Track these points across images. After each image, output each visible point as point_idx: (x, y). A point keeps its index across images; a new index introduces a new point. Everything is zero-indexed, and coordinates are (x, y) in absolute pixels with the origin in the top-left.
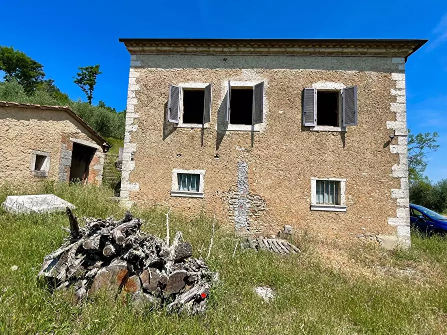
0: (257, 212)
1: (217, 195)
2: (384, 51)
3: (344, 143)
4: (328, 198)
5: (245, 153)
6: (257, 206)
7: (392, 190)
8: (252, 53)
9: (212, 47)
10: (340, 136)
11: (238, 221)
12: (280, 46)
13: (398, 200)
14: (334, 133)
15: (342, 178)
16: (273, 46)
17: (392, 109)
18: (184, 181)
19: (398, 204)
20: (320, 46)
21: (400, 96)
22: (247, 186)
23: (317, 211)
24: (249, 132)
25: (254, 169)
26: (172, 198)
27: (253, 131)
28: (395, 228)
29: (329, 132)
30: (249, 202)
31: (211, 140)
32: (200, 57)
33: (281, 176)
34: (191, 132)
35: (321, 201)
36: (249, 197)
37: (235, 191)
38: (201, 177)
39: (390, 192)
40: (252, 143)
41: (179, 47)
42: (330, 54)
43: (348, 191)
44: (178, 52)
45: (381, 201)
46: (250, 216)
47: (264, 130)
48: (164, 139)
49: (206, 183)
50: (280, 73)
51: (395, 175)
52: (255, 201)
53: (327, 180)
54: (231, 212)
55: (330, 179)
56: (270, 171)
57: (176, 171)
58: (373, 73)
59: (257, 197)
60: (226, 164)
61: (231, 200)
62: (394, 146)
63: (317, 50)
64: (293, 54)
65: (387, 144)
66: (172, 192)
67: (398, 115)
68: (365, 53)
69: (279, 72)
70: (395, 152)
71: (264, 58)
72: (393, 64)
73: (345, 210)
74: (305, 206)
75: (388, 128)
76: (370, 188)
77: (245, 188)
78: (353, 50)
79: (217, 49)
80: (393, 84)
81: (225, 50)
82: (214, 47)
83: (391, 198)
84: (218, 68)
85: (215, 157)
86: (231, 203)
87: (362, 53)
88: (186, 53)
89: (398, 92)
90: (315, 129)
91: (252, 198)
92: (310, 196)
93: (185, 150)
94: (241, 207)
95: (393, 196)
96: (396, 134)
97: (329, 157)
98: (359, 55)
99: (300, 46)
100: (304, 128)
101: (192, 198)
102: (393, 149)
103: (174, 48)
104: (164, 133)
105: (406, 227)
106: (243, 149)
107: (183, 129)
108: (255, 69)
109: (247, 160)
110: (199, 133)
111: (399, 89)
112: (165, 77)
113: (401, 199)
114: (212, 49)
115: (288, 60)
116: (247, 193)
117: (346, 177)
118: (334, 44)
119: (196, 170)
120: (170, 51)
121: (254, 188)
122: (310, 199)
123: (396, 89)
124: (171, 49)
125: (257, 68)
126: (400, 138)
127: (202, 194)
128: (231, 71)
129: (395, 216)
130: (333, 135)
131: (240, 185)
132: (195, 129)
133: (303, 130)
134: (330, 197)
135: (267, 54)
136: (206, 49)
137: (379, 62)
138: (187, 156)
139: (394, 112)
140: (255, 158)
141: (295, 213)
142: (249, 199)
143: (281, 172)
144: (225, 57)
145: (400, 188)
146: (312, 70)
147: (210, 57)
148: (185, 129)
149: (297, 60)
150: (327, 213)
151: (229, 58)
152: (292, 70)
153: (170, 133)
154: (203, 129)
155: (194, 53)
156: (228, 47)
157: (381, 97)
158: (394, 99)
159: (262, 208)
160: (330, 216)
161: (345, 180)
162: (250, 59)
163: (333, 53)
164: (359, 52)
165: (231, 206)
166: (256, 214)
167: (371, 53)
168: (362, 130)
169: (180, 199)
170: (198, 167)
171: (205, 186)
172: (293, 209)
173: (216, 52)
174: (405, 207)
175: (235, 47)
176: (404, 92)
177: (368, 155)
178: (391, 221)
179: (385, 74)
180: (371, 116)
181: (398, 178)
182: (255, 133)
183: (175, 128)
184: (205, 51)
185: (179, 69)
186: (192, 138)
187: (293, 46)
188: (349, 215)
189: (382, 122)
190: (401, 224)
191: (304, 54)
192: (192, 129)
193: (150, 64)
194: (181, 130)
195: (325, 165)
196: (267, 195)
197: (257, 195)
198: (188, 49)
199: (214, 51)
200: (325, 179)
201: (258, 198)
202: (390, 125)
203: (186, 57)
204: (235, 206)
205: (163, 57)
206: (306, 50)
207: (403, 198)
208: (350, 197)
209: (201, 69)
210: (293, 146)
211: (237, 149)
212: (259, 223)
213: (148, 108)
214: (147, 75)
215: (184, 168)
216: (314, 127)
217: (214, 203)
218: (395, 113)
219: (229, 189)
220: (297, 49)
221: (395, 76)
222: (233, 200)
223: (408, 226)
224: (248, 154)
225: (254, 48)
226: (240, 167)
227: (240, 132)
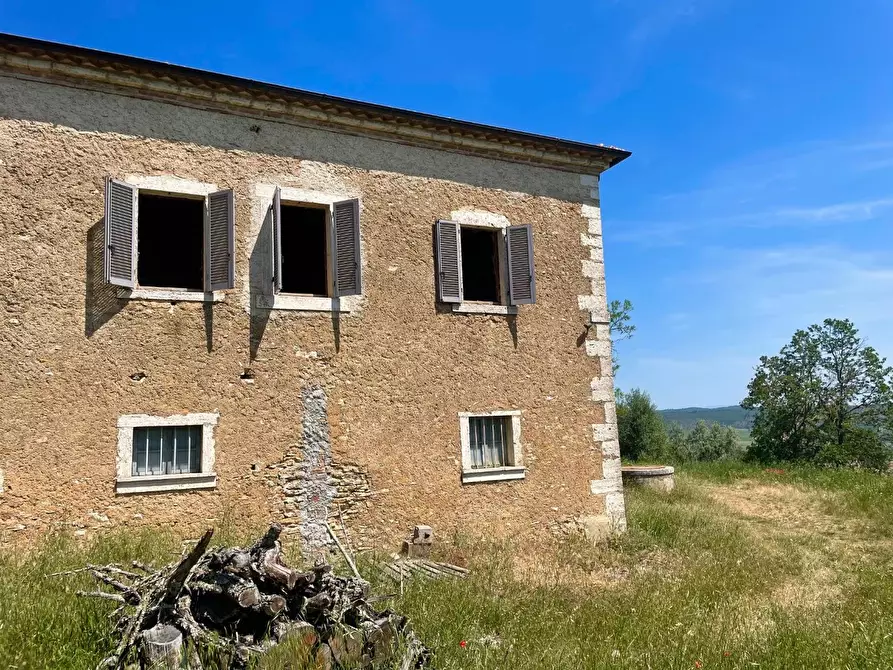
0: (350, 506)
1: (252, 477)
2: (569, 160)
3: (515, 338)
4: (490, 454)
5: (319, 364)
6: (352, 491)
7: (594, 426)
8: (322, 123)
9: (223, 92)
10: (505, 323)
11: (307, 534)
12: (385, 121)
13: (604, 445)
14: (495, 318)
15: (515, 409)
16: (370, 118)
17: (586, 272)
18: (154, 449)
19: (604, 453)
20: (463, 134)
21: (595, 248)
22: (326, 445)
23: (473, 483)
24: (326, 315)
25: (341, 401)
26: (119, 499)
27: (336, 312)
28: (602, 499)
29: (487, 314)
30: (333, 484)
31: (232, 332)
32: (187, 110)
33: (399, 414)
34: (171, 311)
35: (479, 463)
36: (333, 471)
37: (296, 461)
38: (207, 433)
39: (591, 430)
40: (337, 342)
41: (128, 76)
42: (480, 152)
43: (526, 437)
44: (119, 87)
45: (579, 450)
46: (338, 517)
47: (360, 308)
48: (90, 330)
49: (221, 447)
50: (387, 180)
51: (597, 397)
52: (346, 481)
53: (488, 415)
54: (290, 514)
55: (494, 414)
56: (376, 405)
57: (128, 423)
58: (552, 200)
59: (351, 468)
60: (271, 394)
61: (288, 485)
62: (592, 342)
63: (458, 141)
64: (409, 142)
65: (581, 341)
66: (118, 484)
67: (593, 283)
68: (539, 160)
69: (384, 176)
70: (593, 354)
71: (351, 141)
72: (582, 187)
73: (522, 476)
74: (452, 477)
75: (581, 308)
76: (560, 426)
77: (321, 451)
78: (520, 151)
79: (234, 101)
80: (584, 222)
81: (257, 105)
82: (228, 94)
83: (594, 443)
84: (238, 147)
85: (243, 377)
86: (289, 492)
87: (534, 159)
88: (144, 94)
89: (592, 241)
90: (463, 308)
91: (340, 472)
92: (459, 454)
93: (156, 362)
94: (315, 498)
95: (596, 439)
96: (594, 320)
97: (489, 368)
98: (529, 161)
99: (425, 127)
100: (443, 307)
101: (181, 492)
102: (592, 348)
103: (111, 76)
104: (88, 315)
105: (617, 494)
106: (314, 354)
107: (145, 303)
108: (331, 165)
109: (323, 382)
110: (194, 314)
111: (594, 236)
112: (80, 152)
113: (608, 443)
114: (221, 98)
115: (400, 151)
116: (328, 460)
117: (520, 407)
118: (488, 134)
119: (189, 415)
120: (92, 82)
121: (344, 448)
122: (460, 461)
123: (588, 234)
124: (100, 76)
125: (334, 161)
126: (600, 328)
127: (210, 479)
128: (274, 162)
129: (600, 477)
130: (494, 321)
131: (310, 443)
132: (183, 305)
133: (439, 311)
134: (495, 450)
135: (355, 133)
136: (207, 95)
137: (561, 179)
138: (161, 375)
139: (588, 278)
140: (341, 375)
141: (433, 495)
142: (334, 476)
143: (400, 405)
144: (257, 123)
145: (605, 423)
146: (448, 182)
147: (216, 115)
148: (154, 304)
149: (417, 155)
150: (491, 486)
151: (266, 126)
152: (409, 178)
153: (110, 315)
154: (208, 305)
155: (171, 100)
156: (265, 100)
157: (567, 249)
158: (586, 253)
159: (363, 494)
160: (498, 490)
161: (518, 412)
162: (317, 136)
163: (485, 151)
164: (530, 156)
165: (289, 500)
166: (349, 511)
167: (548, 161)
168: (541, 312)
169: (145, 499)
170: (195, 407)
171: (218, 456)
172: (429, 486)
173: (231, 107)
174: (615, 457)
175: (282, 103)
176: (598, 242)
177: (554, 361)
178: (597, 488)
179: (571, 205)
180: (553, 285)
181: (601, 403)
182: (342, 316)
183: (123, 302)
184: (202, 99)
185: (127, 137)
186: (176, 328)
187: (412, 125)
188: (531, 484)
189: (572, 298)
190: (610, 490)
191: (432, 145)
192: (174, 303)
193: (29, 108)
194: (138, 307)
195: (484, 384)
196: (372, 461)
197: (352, 464)
198: (152, 86)
199: (227, 103)
200: (484, 415)
201: (352, 471)
202: (584, 302)
203: (146, 103)
204: (299, 499)
205: (68, 91)
206: (437, 137)
207: (611, 440)
208: (529, 446)
209: (191, 146)
210: (421, 346)
211: (298, 354)
212: (357, 530)
213: (26, 238)
214: (20, 140)
215: (153, 412)
216: (458, 304)
217: (245, 497)
218: (589, 280)
219: (281, 455)
220: (418, 133)
221: (587, 210)
222: (295, 483)
223: (621, 493)
224: (325, 367)
225: (328, 114)
226: (308, 400)
227: (303, 314)
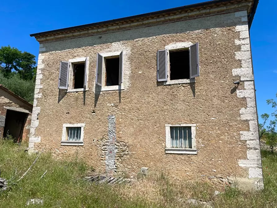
0: (123, 156)
1: (93, 143)
2: (225, 8)
3: (194, 93)
5: (114, 107)
6: (123, 151)
7: (241, 132)
8: (118, 29)
9: (90, 30)
10: (189, 87)
11: (108, 164)
12: (138, 21)
13: (248, 142)
14: (184, 85)
15: (193, 123)
16: (133, 22)
17: (237, 58)
18: (71, 133)
19: (248, 146)
20: (169, 15)
21: (244, 44)
22: (115, 135)
23: (171, 154)
24: (117, 91)
25: (120, 120)
26: (62, 146)
27: (120, 90)
28: (246, 170)
29: (179, 84)
30: (116, 148)
31: (90, 99)
32: (84, 38)
33: (141, 125)
34: (76, 95)
35: (175, 146)
36: (117, 144)
37: (106, 139)
38: (82, 129)
39: (239, 134)
40: (120, 100)
41: (69, 33)
42: (179, 20)
43: (198, 136)
44: (68, 37)
45: (230, 143)
46: (118, 160)
47: (128, 88)
48: (59, 102)
49: (85, 133)
50: (139, 42)
51: (244, 118)
52: (121, 147)
53: (179, 126)
54: (103, 157)
55: (182, 125)
56: (132, 121)
57: (66, 125)
58: (217, 29)
59: (123, 143)
60: (99, 117)
61: (103, 147)
62: (241, 91)
63: (167, 18)
64: (149, 25)
65: (233, 91)
66: (62, 142)
67: (243, 62)
68: (209, 13)
69: (139, 40)
70: (242, 97)
71: (128, 32)
72: (237, 18)
73: (195, 153)
74: (161, 150)
75: (234, 75)
76: (219, 132)
77: (114, 137)
78: (197, 13)
79: (93, 31)
80: (237, 35)
81: (99, 30)
83: (240, 141)
84: (95, 44)
85: (92, 113)
86: (103, 149)
87: (206, 14)
88: (74, 37)
89: (242, 42)
90: (167, 83)
91: (119, 144)
92: (164, 141)
93: (72, 109)
94: (111, 152)
95: (242, 139)
96: (242, 79)
97: (181, 106)
98: (204, 15)
99: (153, 18)
100: (159, 84)
101: (75, 146)
102: (240, 93)
103: (66, 35)
104: (59, 97)
105: (257, 169)
106: (113, 105)
107: (70, 93)
108: (121, 42)
109: (115, 113)
110: (81, 95)
111: (243, 39)
112: (60, 56)
113: (250, 141)
114: (90, 31)
115: (146, 30)
116: (115, 140)
117: (196, 123)
118: (180, 11)
119: (79, 124)
121: (121, 136)
122: (165, 144)
123: (240, 39)
124: (63, 36)
125: (122, 40)
126: (246, 83)
127: (82, 143)
128: (104, 46)
129: (245, 158)
130: (183, 86)
131: (110, 134)
133: (158, 85)
135: (129, 29)
137: (223, 18)
138: (73, 113)
139: (239, 60)
140: (121, 111)
141: (153, 157)
142: (117, 145)
143: (141, 121)
144: (100, 36)
145: (249, 130)
146: (164, 35)
147: (90, 37)
148: (72, 93)
149: (153, 29)
150: (180, 156)
151: (103, 36)
152: (149, 38)
153: (63, 97)
154: (85, 92)
155: (79, 36)
156: (101, 28)
157: (226, 49)
158: (239, 48)
159: (127, 153)
160: (183, 158)
161: (195, 125)
162: (117, 34)
163: (182, 18)
164: (203, 13)
165: (103, 152)
166: (122, 158)
167: (214, 12)
168: (209, 80)
169: (67, 147)
170: (80, 122)
171: (84, 136)
172: (151, 152)
173: (94, 33)
174: (256, 149)
175: (106, 27)
176: (248, 41)
177: (216, 101)
178: (242, 163)
179: (229, 28)
180: (217, 67)
181: (247, 121)
182: (122, 91)
183: (66, 93)
184: (86, 33)
185: (69, 50)
186: (77, 99)
187: (148, 19)
188: (200, 157)
189: (228, 71)
190: (252, 166)
191: (158, 23)
192: (77, 92)
193: (51, 48)
194: (69, 94)
195: (177, 113)
196: (130, 141)
197: (123, 142)
198: (74, 34)
199: (92, 32)
200: (177, 126)
201: (123, 144)
202: (236, 72)
203: (74, 39)
204: (106, 152)
205: (59, 42)
206: (158, 20)
207: (253, 140)
208: (200, 140)
209: (84, 48)
210: (150, 99)
211: (108, 105)
212: (124, 165)
213: (49, 80)
214: (49, 57)
215: (70, 123)
216: (166, 81)
217: (91, 149)
218: (240, 61)
219: (102, 137)
220: (151, 21)
221: (238, 28)
222: (105, 147)
223: (260, 168)
224: (116, 108)
225: (119, 25)
226: (110, 120)
227: (110, 92)
